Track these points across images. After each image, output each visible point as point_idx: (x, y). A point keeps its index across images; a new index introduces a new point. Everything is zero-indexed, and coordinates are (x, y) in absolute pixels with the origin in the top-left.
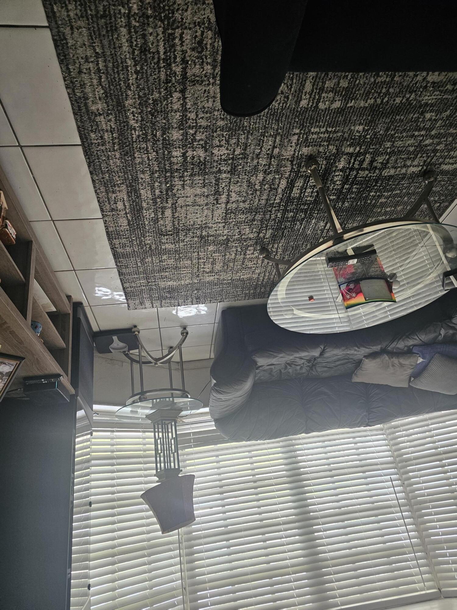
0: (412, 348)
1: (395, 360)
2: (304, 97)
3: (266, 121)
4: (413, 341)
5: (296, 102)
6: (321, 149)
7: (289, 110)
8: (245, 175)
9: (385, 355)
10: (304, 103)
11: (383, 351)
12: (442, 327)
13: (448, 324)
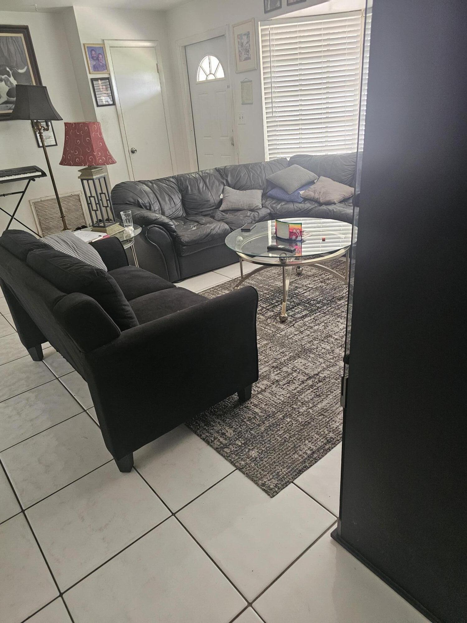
0: (302, 202)
1: (317, 196)
2: (263, 344)
3: (289, 345)
4: (298, 206)
5: (268, 344)
6: (274, 323)
7: (274, 343)
8: (323, 332)
9: (321, 201)
10: (265, 342)
11: (321, 204)
12: (277, 210)
13: (273, 211)
